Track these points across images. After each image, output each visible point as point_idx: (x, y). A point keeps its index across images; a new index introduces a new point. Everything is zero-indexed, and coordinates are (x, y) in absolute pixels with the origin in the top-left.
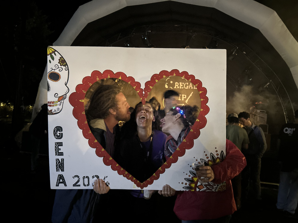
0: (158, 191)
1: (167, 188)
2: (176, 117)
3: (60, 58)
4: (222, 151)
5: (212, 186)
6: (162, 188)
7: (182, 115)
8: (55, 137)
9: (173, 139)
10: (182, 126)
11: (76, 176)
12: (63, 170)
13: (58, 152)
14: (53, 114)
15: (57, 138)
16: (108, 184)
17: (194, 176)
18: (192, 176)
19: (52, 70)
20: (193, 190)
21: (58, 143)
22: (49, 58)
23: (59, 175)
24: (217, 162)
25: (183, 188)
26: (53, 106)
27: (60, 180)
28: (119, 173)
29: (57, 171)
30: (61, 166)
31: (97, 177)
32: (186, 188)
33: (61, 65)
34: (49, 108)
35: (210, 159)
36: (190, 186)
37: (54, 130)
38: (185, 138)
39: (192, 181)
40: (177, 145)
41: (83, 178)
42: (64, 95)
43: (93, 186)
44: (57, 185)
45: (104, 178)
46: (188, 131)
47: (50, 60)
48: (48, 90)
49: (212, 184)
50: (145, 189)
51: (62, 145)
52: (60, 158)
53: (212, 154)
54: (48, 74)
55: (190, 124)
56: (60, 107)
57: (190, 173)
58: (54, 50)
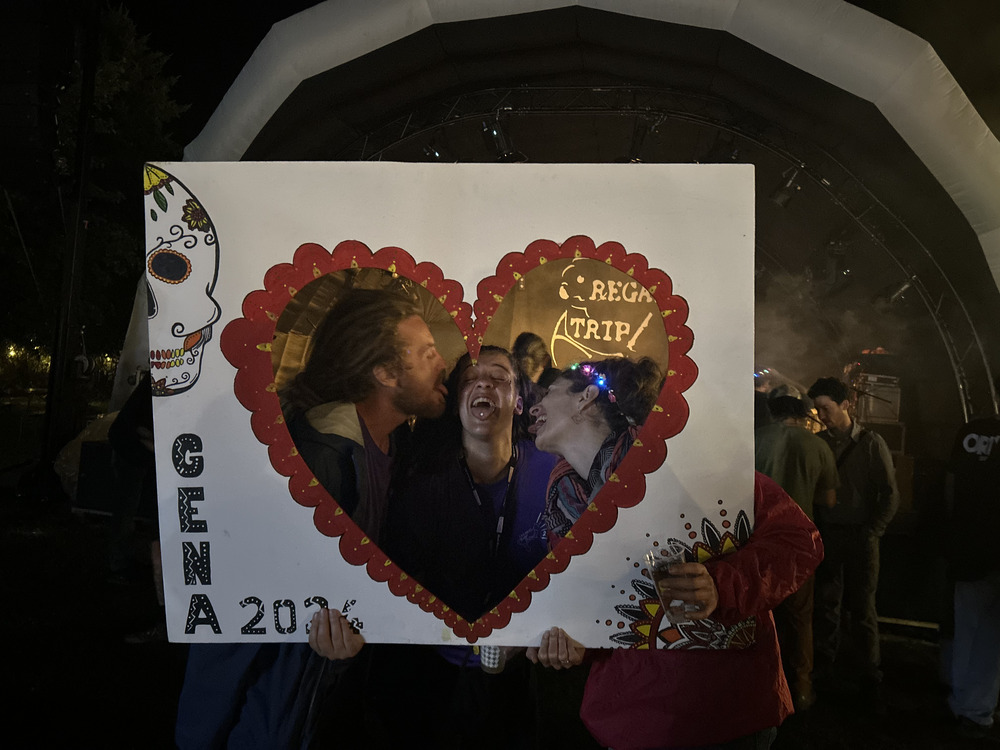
0: (525, 649)
1: (555, 639)
2: (583, 399)
3: (187, 201)
4: (742, 513)
5: (711, 632)
6: (540, 639)
7: (603, 393)
8: (178, 471)
9: (572, 473)
10: (605, 429)
11: (250, 598)
12: (206, 581)
13: (190, 521)
14: (168, 393)
15: (183, 475)
16: (357, 625)
17: (649, 599)
18: (639, 597)
19: (162, 243)
20: (646, 646)
21: (187, 490)
22: (149, 202)
23: (193, 596)
24: (724, 549)
25: (611, 638)
26: (169, 366)
27: (197, 614)
28: (396, 590)
29: (187, 583)
30: (199, 567)
31: (319, 603)
32: (620, 638)
33: (191, 228)
34: (157, 374)
35: (700, 538)
36: (633, 631)
37: (175, 449)
38: (614, 468)
39: (638, 615)
40: (588, 495)
41: (275, 607)
42: (205, 327)
43: (308, 632)
44: (190, 630)
45: (345, 608)
46: (623, 445)
47: (152, 211)
48: (152, 312)
49: (711, 624)
50: (481, 642)
51: (201, 497)
52: (196, 539)
53: (708, 521)
54: (147, 259)
55: (630, 420)
56: (193, 370)
57: (635, 587)
58: (165, 177)
